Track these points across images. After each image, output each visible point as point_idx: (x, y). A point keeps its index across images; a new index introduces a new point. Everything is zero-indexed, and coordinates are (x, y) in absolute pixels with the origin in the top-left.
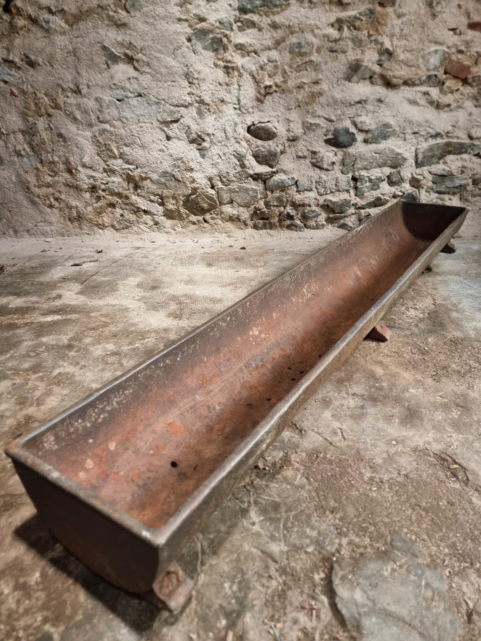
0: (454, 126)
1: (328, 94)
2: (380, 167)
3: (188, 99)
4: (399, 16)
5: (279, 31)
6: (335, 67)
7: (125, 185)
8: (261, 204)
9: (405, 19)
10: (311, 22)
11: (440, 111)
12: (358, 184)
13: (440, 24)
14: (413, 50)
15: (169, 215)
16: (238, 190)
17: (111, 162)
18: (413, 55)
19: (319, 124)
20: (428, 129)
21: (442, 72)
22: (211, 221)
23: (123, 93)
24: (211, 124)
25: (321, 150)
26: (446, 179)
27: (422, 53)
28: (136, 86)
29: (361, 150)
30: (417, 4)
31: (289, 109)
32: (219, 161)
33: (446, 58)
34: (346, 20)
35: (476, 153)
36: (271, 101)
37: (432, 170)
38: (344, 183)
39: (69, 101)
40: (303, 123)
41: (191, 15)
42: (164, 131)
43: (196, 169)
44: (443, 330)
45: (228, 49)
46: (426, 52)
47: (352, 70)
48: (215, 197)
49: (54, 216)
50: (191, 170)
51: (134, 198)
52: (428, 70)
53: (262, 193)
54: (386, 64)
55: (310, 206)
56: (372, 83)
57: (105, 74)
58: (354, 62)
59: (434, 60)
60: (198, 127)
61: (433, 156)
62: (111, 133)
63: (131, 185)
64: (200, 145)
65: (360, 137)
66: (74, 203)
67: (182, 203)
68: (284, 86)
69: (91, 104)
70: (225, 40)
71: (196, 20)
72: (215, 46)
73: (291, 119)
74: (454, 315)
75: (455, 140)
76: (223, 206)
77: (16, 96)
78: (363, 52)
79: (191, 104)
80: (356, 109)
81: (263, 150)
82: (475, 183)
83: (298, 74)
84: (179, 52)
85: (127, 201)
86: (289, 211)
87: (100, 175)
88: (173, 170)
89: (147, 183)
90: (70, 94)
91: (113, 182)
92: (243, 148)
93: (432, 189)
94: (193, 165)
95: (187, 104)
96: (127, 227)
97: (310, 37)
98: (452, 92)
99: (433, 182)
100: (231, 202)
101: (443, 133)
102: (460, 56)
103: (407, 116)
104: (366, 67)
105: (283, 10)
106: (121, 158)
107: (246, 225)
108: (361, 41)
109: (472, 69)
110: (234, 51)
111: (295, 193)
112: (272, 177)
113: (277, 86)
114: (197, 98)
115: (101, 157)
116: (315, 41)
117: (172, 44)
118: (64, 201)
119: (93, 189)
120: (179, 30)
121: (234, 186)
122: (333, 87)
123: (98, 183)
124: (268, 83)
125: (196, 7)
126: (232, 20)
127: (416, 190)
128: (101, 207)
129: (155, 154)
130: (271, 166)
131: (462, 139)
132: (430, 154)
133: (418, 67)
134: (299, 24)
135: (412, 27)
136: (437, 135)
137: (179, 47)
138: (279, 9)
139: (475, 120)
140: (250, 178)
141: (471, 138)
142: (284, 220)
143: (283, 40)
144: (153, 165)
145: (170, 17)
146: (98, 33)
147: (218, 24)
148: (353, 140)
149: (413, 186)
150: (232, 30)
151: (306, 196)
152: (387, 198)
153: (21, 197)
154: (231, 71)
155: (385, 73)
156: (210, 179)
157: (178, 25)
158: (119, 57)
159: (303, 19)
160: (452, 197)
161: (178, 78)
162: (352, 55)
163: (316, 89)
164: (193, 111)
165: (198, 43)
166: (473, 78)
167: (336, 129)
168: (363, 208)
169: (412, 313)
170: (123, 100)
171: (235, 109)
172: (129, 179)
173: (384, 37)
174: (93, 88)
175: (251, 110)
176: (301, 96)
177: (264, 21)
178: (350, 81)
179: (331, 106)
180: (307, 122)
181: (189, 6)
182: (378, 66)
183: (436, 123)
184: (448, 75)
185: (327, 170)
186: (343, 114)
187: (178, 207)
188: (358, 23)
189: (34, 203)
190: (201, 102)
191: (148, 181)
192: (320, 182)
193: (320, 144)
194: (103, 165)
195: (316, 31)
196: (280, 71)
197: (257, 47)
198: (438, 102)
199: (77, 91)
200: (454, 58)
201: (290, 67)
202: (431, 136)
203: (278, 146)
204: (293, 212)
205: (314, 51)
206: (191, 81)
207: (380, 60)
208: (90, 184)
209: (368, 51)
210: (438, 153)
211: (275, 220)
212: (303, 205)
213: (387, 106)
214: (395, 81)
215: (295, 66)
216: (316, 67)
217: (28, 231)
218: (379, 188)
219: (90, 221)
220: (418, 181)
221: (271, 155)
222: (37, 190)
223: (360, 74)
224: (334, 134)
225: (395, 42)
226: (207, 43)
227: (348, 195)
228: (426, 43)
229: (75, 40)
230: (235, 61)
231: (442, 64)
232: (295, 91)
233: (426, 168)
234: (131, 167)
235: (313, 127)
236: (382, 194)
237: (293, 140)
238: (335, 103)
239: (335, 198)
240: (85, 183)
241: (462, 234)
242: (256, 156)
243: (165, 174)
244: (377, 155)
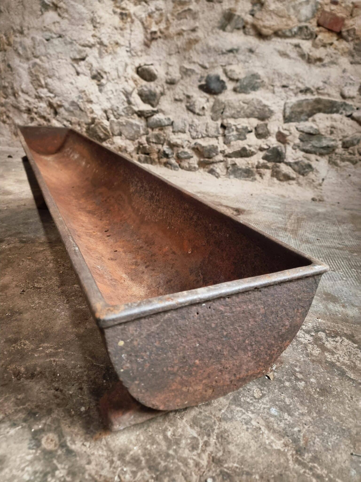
0: (325, 82)
1: (203, 41)
2: (248, 117)
3: (92, 40)
7: (48, 110)
8: (143, 140)
11: (312, 65)
12: (227, 131)
16: (125, 124)
17: (40, 90)
18: (284, 5)
19: (194, 70)
20: (297, 83)
21: (314, 23)
24: (108, 64)
25: (194, 95)
26: (314, 137)
27: (294, 3)
28: (58, 29)
29: (230, 98)
31: (170, 55)
32: (112, 96)
33: (318, 10)
35: (349, 113)
36: (156, 46)
37: (299, 127)
38: (213, 130)
39: (16, 39)
40: (180, 68)
42: (74, 67)
43: (94, 101)
46: (298, 2)
47: (226, 19)
48: (108, 128)
50: (91, 102)
51: (54, 122)
52: (300, 21)
53: (144, 130)
54: (258, 14)
55: (183, 147)
56: (245, 33)
58: (227, 11)
59: (306, 11)
60: (98, 65)
61: (301, 113)
62: (39, 66)
63: (52, 111)
64: (100, 81)
65: (230, 85)
67: (85, 130)
68: (166, 33)
69: (28, 42)
73: (170, 63)
75: (326, 98)
76: (115, 137)
79: (94, 45)
80: (229, 58)
81: (146, 90)
82: (345, 146)
83: (179, 22)
85: (49, 124)
86: (166, 149)
87: (33, 100)
88: (78, 101)
89: (62, 110)
90: (17, 35)
91: (41, 107)
92: (131, 87)
93: (299, 147)
94: (93, 98)
95: (90, 44)
98: (324, 46)
99: (301, 140)
100: (120, 134)
101: (313, 89)
102: (334, 7)
103: (276, 68)
104: (239, 17)
106: (46, 87)
109: (346, 22)
110: (128, 1)
111: (171, 133)
112: (152, 115)
113: (161, 32)
115: (33, 85)
118: (12, 119)
119: (29, 111)
121: (123, 120)
122: (208, 35)
123: (31, 107)
124: (154, 29)
127: (282, 145)
130: (153, 106)
131: (333, 96)
132: (299, 110)
133: (289, 18)
136: (307, 91)
139: (349, 77)
140: (135, 115)
141: (343, 96)
142: (161, 158)
144: (65, 95)
148: (223, 87)
149: (279, 141)
151: (179, 137)
152: (253, 149)
154: (124, 17)
155: (256, 22)
156: (106, 112)
158: (49, 5)
160: (319, 158)
163: (193, 36)
164: (95, 51)
166: (348, 31)
167: (208, 76)
168: (229, 156)
170: (49, 40)
171: (127, 51)
172: (50, 105)
174: (31, 30)
175: (139, 53)
176: (180, 42)
179: (206, 53)
180: (184, 67)
182: (251, 17)
183: (306, 78)
184: (321, 28)
185: (198, 114)
186: (216, 62)
190: (101, 43)
191: (63, 108)
192: (192, 125)
193: (195, 89)
194: (35, 92)
196: (164, 19)
198: (309, 55)
199: (22, 32)
200: (327, 9)
201: (172, 15)
202: (301, 91)
203: (157, 87)
204: (168, 151)
206: (95, 24)
207: (252, 10)
208: (27, 106)
209: (241, 1)
210: (307, 110)
211: (155, 156)
212: (178, 146)
213: (257, 55)
214: (265, 31)
215: (176, 14)
216: (194, 16)
218: (245, 138)
220: (284, 136)
221: (152, 95)
223: (233, 23)
224: (206, 81)
227: (216, 141)
230: (128, 8)
231: (314, 16)
232: (175, 37)
233: (293, 124)
234: (52, 95)
235: (189, 73)
236: (248, 145)
237: (172, 83)
238: (208, 50)
239: (205, 143)
240: (23, 105)
241: (325, 198)
242: (141, 95)
243: (73, 103)
244: (246, 106)
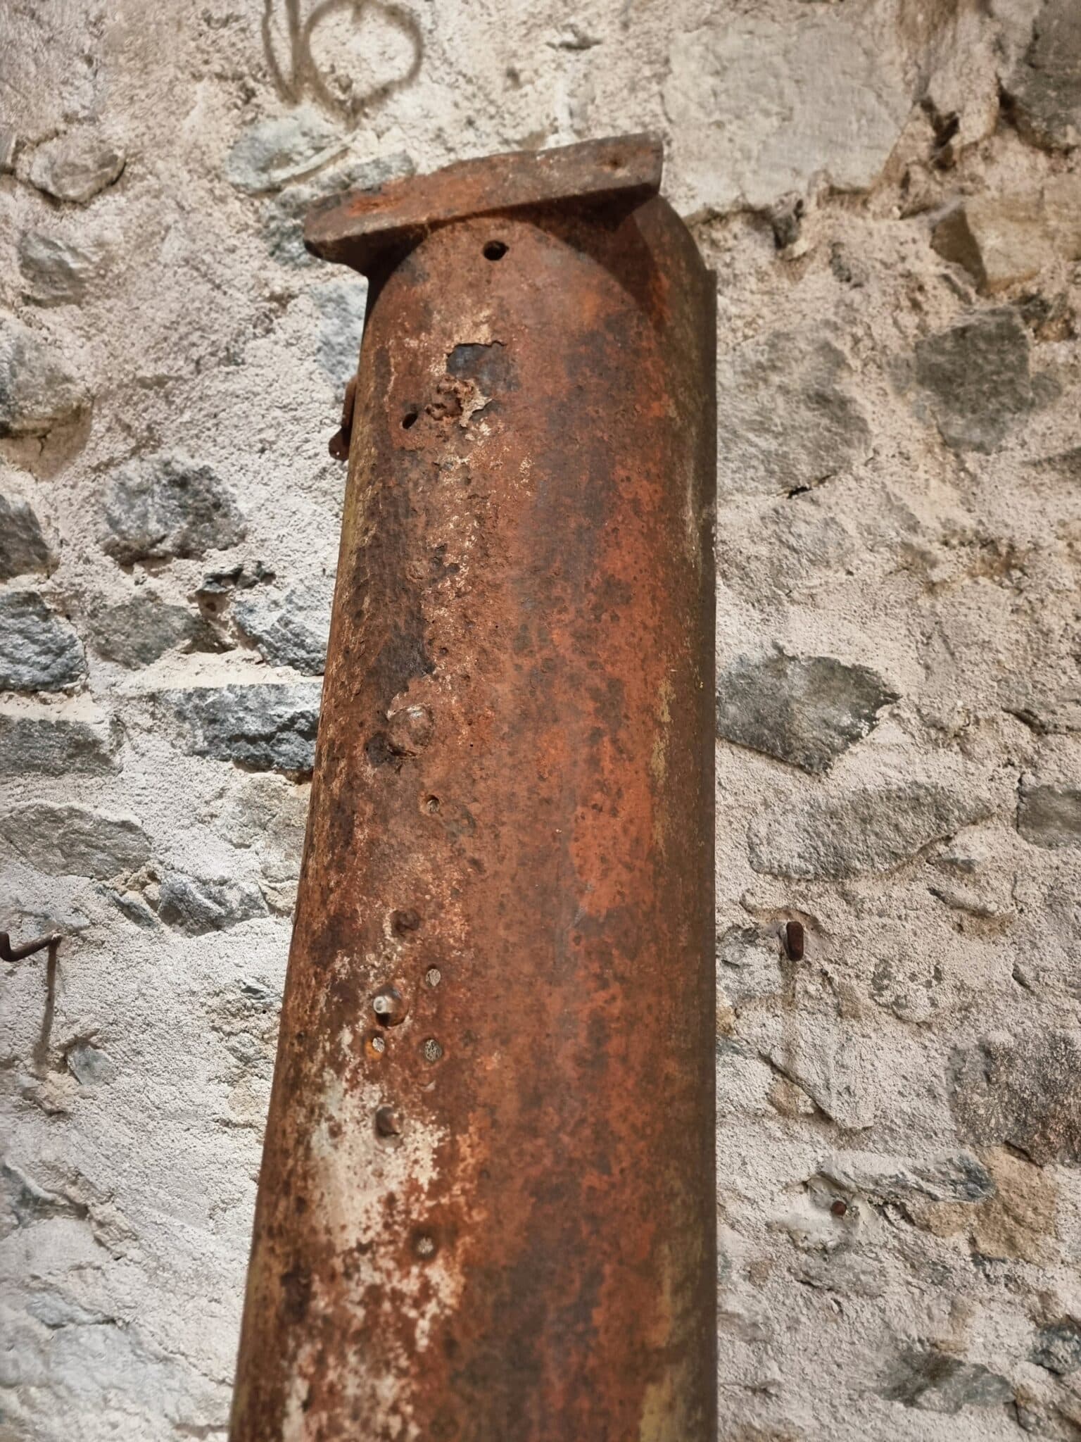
6: (834, 1345)
23: (60, 1306)
34: (862, 1187)
57: (13, 1243)
78: (957, 1311)
84: (229, 1215)
108: (942, 1268)
116: (736, 1241)
117: (205, 1191)
120: (226, 1154)
137: (228, 1203)
145: (197, 1115)
157: (224, 1141)
161: (229, 1292)
162: (909, 1314)
173: (1052, 1270)
178: (911, 1402)
181: (257, 1085)
188: (915, 1204)
195: (736, 1207)
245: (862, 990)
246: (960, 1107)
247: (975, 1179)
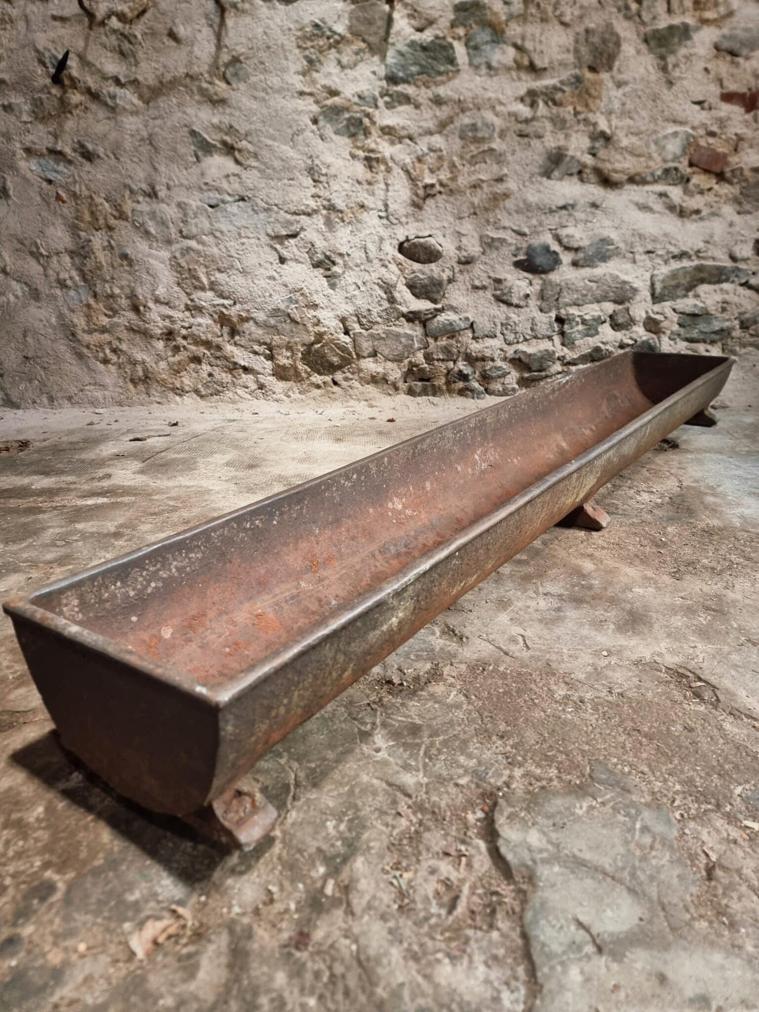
0: (707, 242)
1: (517, 195)
2: (598, 302)
3: (312, 204)
4: (619, 85)
5: (444, 108)
6: (527, 157)
7: (217, 329)
8: (419, 358)
9: (627, 89)
10: (490, 94)
11: (685, 220)
12: (566, 327)
13: (680, 95)
14: (641, 133)
15: (281, 373)
16: (384, 336)
17: (197, 295)
18: (641, 139)
19: (504, 240)
20: (668, 246)
21: (686, 163)
22: (344, 384)
23: (218, 196)
24: (345, 240)
25: (509, 277)
26: (700, 320)
27: (654, 137)
28: (237, 186)
29: (568, 277)
30: (646, 69)
31: (460, 218)
32: (357, 293)
33: (690, 144)
34: (542, 93)
35: (743, 281)
36: (434, 206)
37: (676, 307)
38: (544, 326)
39: (139, 207)
40: (481, 237)
41: (319, 86)
42: (276, 250)
43: (321, 305)
44: (692, 517)
45: (370, 133)
46: (660, 136)
47: (552, 162)
48: (350, 347)
49: (109, 376)
50: (315, 306)
51: (229, 348)
52: (665, 161)
53: (420, 341)
54: (602, 153)
55: (493, 360)
56: (582, 180)
57: (194, 170)
58: (554, 151)
59: (673, 147)
60: (325, 244)
61: (677, 286)
62: (198, 253)
63: (226, 330)
64: (329, 269)
65: (566, 258)
66: (139, 356)
67: (300, 355)
68: (453, 186)
69: (170, 212)
70: (366, 121)
71: (324, 95)
72: (352, 129)
73: (463, 232)
74: (709, 499)
75: (710, 263)
76: (362, 360)
77: (64, 202)
78: (567, 136)
79: (316, 211)
80: (560, 217)
81: (422, 276)
82: (744, 326)
83: (473, 168)
84: (300, 138)
85: (219, 354)
86: (462, 367)
87: (181, 315)
88: (288, 307)
89: (250, 326)
90: (141, 199)
91: (200, 325)
92: (393, 274)
93: (679, 335)
94: (317, 299)
95: (309, 210)
96: (217, 393)
97: (489, 116)
98: (701, 192)
99: (680, 325)
100: (374, 354)
101: (692, 253)
102: (711, 140)
103: (635, 227)
104: (572, 157)
105: (449, 79)
106: (212, 289)
107: (396, 389)
108: (564, 121)
109: (730, 159)
110: (380, 137)
111: (470, 341)
112: (435, 316)
113: (441, 184)
114: (325, 203)
115: (182, 288)
116: (498, 122)
117: (291, 127)
118: (124, 353)
119: (169, 335)
120: (300, 108)
121: (379, 330)
122: (524, 186)
123: (176, 327)
124: (429, 180)
125: (326, 76)
126: (377, 94)
127: (654, 336)
128: (179, 363)
129: (263, 283)
130: (435, 301)
131: (720, 260)
132: (673, 283)
133: (650, 157)
134: (473, 98)
135: (637, 100)
136: (683, 255)
137: (300, 132)
138: (444, 78)
139: (739, 233)
140: (402, 319)
141: (733, 258)
142: (455, 382)
143: (451, 120)
144: (259, 300)
145: (288, 90)
146: (185, 113)
147: (356, 99)
148: (556, 261)
149: (649, 330)
150: (377, 107)
151: (487, 345)
152: (611, 349)
153: (62, 348)
154: (374, 164)
155: (600, 165)
156: (343, 320)
157: (300, 101)
158: (214, 146)
159: (479, 92)
160: (709, 346)
161: (298, 174)
162: (552, 141)
163: (500, 188)
164: (319, 221)
165: (328, 126)
166: (733, 171)
167: (530, 247)
168: (573, 363)
169: (645, 497)
170: (217, 206)
171: (380, 217)
172: (223, 320)
173: (598, 114)
174: (176, 189)
175: (404, 220)
176: (478, 198)
177: (423, 94)
178: (549, 178)
179: (522, 213)
180: (488, 236)
181: (315, 75)
182: (590, 157)
183: (680, 238)
184: (695, 169)
185: (518, 306)
186: (541, 224)
187: (295, 361)
188: (558, 96)
189: (80, 356)
190: (331, 208)
191: (251, 323)
192: (507, 324)
193: (507, 268)
194: (185, 299)
195: (499, 108)
196: (446, 164)
197: (414, 130)
198: (681, 206)
199: (152, 194)
200: (702, 143)
201: (462, 158)
202: (674, 257)
203: (443, 271)
204: (467, 370)
205: (496, 135)
206: (316, 178)
207: (593, 148)
208: (166, 327)
209: (574, 135)
210: (684, 281)
211: (441, 382)
212: (483, 359)
213: (604, 211)
214: (616, 177)
215: (468, 157)
216: (499, 158)
217: (70, 399)
218: (597, 333)
219: (163, 383)
220: (656, 322)
221: (434, 285)
222: (86, 338)
223: (563, 167)
224: (527, 254)
225: (614, 122)
226: (340, 126)
227: (550, 343)
228: (660, 122)
229: (151, 122)
230: (381, 149)
231: (684, 152)
232: (468, 192)
233: (668, 304)
234: (226, 302)
235: (497, 244)
236: (603, 343)
237: (467, 262)
238: (527, 208)
239: (531, 349)
240: (158, 326)
241: (728, 403)
242: (411, 286)
243: (276, 313)
244: (593, 285)
245: (550, 9)
246: (577, 51)
247: (578, 80)
